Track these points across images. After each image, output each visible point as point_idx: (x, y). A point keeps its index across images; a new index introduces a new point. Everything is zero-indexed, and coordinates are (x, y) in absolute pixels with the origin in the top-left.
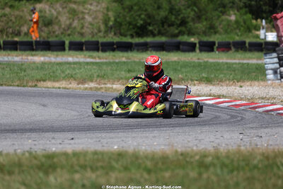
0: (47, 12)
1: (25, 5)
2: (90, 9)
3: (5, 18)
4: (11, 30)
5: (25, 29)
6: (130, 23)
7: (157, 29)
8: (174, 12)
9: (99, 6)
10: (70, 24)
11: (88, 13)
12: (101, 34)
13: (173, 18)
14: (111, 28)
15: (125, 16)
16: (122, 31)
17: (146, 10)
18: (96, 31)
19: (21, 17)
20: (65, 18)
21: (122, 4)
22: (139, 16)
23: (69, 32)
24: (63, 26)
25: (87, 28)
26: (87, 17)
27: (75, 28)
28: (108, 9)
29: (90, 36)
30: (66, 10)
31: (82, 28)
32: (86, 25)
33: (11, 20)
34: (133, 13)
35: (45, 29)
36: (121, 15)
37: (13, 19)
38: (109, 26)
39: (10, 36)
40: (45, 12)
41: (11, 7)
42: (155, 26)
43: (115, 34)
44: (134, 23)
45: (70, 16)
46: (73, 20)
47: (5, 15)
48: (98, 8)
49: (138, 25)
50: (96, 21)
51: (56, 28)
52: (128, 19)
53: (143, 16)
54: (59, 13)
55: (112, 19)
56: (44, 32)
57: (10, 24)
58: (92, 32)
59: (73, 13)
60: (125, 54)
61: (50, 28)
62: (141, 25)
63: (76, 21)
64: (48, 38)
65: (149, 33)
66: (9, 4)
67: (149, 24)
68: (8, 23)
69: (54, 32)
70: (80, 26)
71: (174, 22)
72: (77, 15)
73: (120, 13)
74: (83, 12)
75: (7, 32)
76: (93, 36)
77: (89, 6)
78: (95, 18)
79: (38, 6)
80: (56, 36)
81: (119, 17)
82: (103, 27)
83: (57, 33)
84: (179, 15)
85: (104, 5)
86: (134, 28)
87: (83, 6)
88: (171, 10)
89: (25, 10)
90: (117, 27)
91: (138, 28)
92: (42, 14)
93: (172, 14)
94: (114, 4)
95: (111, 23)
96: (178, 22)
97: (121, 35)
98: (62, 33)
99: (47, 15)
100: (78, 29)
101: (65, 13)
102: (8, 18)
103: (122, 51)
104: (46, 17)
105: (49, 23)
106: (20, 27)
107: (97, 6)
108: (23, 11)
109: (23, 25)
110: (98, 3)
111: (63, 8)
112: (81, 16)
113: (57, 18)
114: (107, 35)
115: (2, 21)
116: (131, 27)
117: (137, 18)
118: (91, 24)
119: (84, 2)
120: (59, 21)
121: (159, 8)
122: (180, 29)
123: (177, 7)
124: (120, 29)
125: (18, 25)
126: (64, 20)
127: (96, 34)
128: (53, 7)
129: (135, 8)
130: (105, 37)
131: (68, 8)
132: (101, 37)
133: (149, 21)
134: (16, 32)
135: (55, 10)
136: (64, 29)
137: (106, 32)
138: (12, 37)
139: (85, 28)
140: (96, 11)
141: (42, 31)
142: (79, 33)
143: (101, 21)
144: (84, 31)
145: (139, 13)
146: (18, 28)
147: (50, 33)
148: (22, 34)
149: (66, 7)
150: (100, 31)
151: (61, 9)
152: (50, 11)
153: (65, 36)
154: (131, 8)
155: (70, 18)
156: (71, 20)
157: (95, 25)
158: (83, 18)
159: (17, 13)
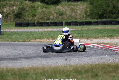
0: (61, 9)
1: (52, 7)
2: (79, 8)
3: (43, 13)
4: (45, 18)
5: (51, 17)
6: (96, 13)
7: (108, 16)
8: (115, 8)
9: (83, 6)
10: (71, 15)
11: (79, 10)
12: (84, 18)
13: (115, 11)
14: (88, 15)
15: (94, 11)
16: (93, 17)
17: (103, 8)
18: (82, 17)
19: (50, 12)
20: (68, 12)
21: (93, 5)
22: (100, 10)
23: (70, 18)
24: (68, 16)
25: (78, 16)
26: (78, 11)
27: (73, 16)
28: (87, 8)
29: (80, 19)
30: (69, 9)
31: (76, 16)
32: (78, 14)
33: (46, 14)
34: (97, 9)
35: (60, 17)
36: (92, 10)
37: (47, 13)
38: (87, 15)
39: (45, 20)
40: (60, 10)
41: (46, 8)
42: (107, 14)
43: (90, 18)
44: (98, 13)
45: (71, 11)
46: (72, 13)
47: (43, 12)
48: (83, 7)
49: (100, 14)
50: (82, 13)
51: (65, 16)
52: (95, 11)
53: (102, 10)
54: (66, 10)
55: (89, 12)
56: (60, 18)
57: (45, 15)
58: (80, 18)
59: (72, 10)
60: (88, 27)
61: (63, 16)
62: (101, 14)
63: (73, 13)
64: (61, 21)
65: (104, 17)
66: (45, 7)
67: (105, 13)
68: (44, 15)
69: (64, 18)
70: (75, 15)
71: (115, 12)
72: (74, 10)
73: (92, 9)
74: (76, 9)
75: (44, 19)
76: (81, 19)
77: (79, 7)
78: (81, 12)
79: (58, 7)
80: (65, 20)
81: (91, 11)
82: (85, 16)
83: (65, 18)
84: (117, 9)
85: (85, 6)
86: (98, 16)
87: (77, 6)
88: (114, 7)
89: (52, 9)
90: (91, 15)
91: (100, 15)
92: (59, 11)
93: (114, 9)
94: (89, 5)
95: (88, 14)
96: (117, 12)
97: (93, 18)
98: (68, 19)
99: (61, 11)
100: (74, 17)
101: (69, 10)
102: (45, 13)
103: (87, 25)
104: (60, 12)
105: (62, 14)
106: (49, 17)
107: (82, 6)
108: (51, 9)
109: (51, 16)
110: (83, 5)
111: (68, 8)
112: (75, 11)
113: (65, 12)
114: (87, 19)
115: (42, 14)
116: (97, 15)
117: (99, 11)
118: (80, 14)
119: (77, 5)
120: (66, 13)
121: (108, 6)
122: (118, 15)
123: (116, 6)
124: (92, 16)
125: (48, 16)
126: (68, 13)
127: (82, 18)
128: (63, 7)
129: (98, 7)
130: (86, 19)
131: (70, 8)
132: (84, 20)
133: (104, 12)
134: (48, 19)
135: (65, 9)
136: (68, 17)
137: (86, 17)
138: (46, 21)
139: (77, 16)
140: (82, 9)
141: (59, 18)
142: (75, 18)
143: (84, 13)
144: (77, 17)
145: (100, 9)
146: (48, 17)
147: (62, 18)
148: (51, 19)
149: (69, 7)
150: (84, 17)
151: (67, 8)
152: (62, 9)
153: (69, 20)
154: (96, 7)
155: (71, 12)
156: (71, 13)
157: (82, 14)
158: (77, 12)
159: (48, 10)
